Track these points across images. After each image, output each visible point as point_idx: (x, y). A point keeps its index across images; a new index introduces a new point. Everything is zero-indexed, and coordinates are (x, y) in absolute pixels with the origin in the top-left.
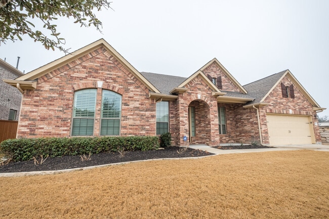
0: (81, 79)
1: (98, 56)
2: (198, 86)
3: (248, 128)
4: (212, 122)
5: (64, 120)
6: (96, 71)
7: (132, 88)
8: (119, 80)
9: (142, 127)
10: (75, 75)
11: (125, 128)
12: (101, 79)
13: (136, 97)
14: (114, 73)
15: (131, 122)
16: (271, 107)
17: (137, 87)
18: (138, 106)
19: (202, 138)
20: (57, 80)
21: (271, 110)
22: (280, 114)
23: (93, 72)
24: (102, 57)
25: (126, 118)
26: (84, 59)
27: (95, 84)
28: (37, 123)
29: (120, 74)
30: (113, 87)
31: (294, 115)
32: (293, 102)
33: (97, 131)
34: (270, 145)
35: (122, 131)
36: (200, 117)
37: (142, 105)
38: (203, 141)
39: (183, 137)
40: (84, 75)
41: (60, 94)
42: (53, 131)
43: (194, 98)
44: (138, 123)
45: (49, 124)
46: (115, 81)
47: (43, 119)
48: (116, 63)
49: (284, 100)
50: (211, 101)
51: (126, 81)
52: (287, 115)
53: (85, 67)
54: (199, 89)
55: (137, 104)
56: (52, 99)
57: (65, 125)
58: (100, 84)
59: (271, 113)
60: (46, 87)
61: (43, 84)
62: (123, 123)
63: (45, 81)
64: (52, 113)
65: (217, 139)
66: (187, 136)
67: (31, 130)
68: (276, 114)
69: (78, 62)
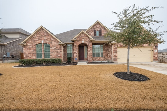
0: (37, 41)
1: (41, 32)
2: (83, 37)
4: (89, 52)
5: (34, 54)
6: (41, 37)
7: (53, 42)
8: (48, 39)
9: (57, 55)
10: (35, 40)
11: (51, 56)
12: (43, 40)
13: (55, 45)
14: (47, 37)
15: (53, 54)
17: (55, 41)
18: (56, 48)
20: (31, 42)
23: (40, 38)
24: (42, 32)
25: (52, 52)
26: (37, 34)
27: (41, 42)
28: (28, 55)
29: (48, 37)
30: (47, 42)
33: (43, 57)
35: (51, 57)
37: (57, 47)
40: (37, 39)
41: (32, 46)
42: (32, 57)
43: (80, 43)
44: (56, 54)
45: (30, 55)
46: (47, 40)
47: (29, 54)
48: (47, 34)
50: (89, 43)
51: (51, 39)
53: (37, 37)
54: (83, 39)
55: (55, 47)
56: (30, 48)
57: (34, 55)
58: (43, 42)
59: (121, 47)
60: (28, 44)
61: (27, 44)
62: (51, 54)
63: (28, 43)
64: (30, 52)
65: (91, 59)
66: (77, 58)
67: (27, 57)
68: (125, 47)
69: (36, 35)
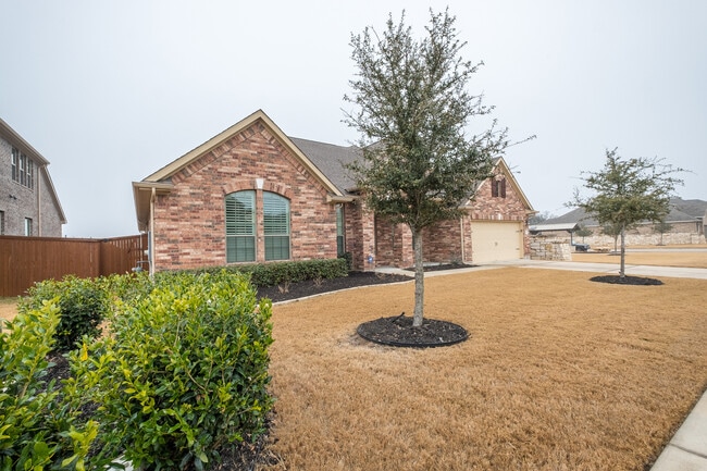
0: (233, 175)
1: (253, 138)
3: (447, 240)
4: (404, 235)
5: (216, 240)
6: (253, 163)
7: (303, 188)
8: (285, 176)
9: (320, 246)
10: (224, 169)
11: (298, 248)
12: (261, 176)
13: (310, 203)
14: (278, 166)
15: (304, 239)
16: (477, 212)
17: (311, 187)
18: (313, 215)
19: (385, 257)
20: (199, 178)
21: (477, 215)
22: (487, 221)
23: (248, 165)
24: (258, 139)
25: (298, 234)
26: (234, 143)
27: (253, 183)
28: (180, 245)
29: (286, 167)
30: (279, 188)
31: (503, 221)
32: (504, 202)
33: (261, 255)
34: (474, 263)
35: (296, 253)
36: (383, 226)
37: (318, 213)
38: (387, 261)
39: (368, 257)
40: (236, 170)
41: (206, 201)
42: (204, 258)
44: (314, 240)
45: (196, 247)
46: (280, 178)
47: (187, 240)
48: (280, 150)
49: (493, 201)
51: (294, 177)
52: (496, 221)
53: (236, 156)
55: (311, 213)
56: (195, 209)
57: (218, 248)
58: (260, 183)
59: (478, 220)
60: (185, 190)
61: (180, 185)
62: (295, 241)
63: (182, 181)
64: (197, 230)
65: (410, 258)
66: (373, 255)
67: (174, 257)
68: (483, 221)
69: (226, 148)
